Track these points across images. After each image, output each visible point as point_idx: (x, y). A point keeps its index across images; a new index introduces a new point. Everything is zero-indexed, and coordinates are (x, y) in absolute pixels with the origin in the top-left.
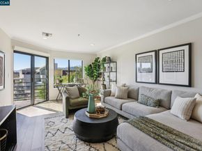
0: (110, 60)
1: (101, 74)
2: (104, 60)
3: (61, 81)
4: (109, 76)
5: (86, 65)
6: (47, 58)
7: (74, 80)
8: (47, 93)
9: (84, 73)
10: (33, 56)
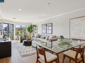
0: (35, 26)
1: (32, 30)
2: (33, 26)
3: (18, 33)
4: (35, 31)
5: (27, 27)
6: (13, 25)
7: (23, 32)
8: (13, 37)
9: (27, 30)
10: (8, 24)
